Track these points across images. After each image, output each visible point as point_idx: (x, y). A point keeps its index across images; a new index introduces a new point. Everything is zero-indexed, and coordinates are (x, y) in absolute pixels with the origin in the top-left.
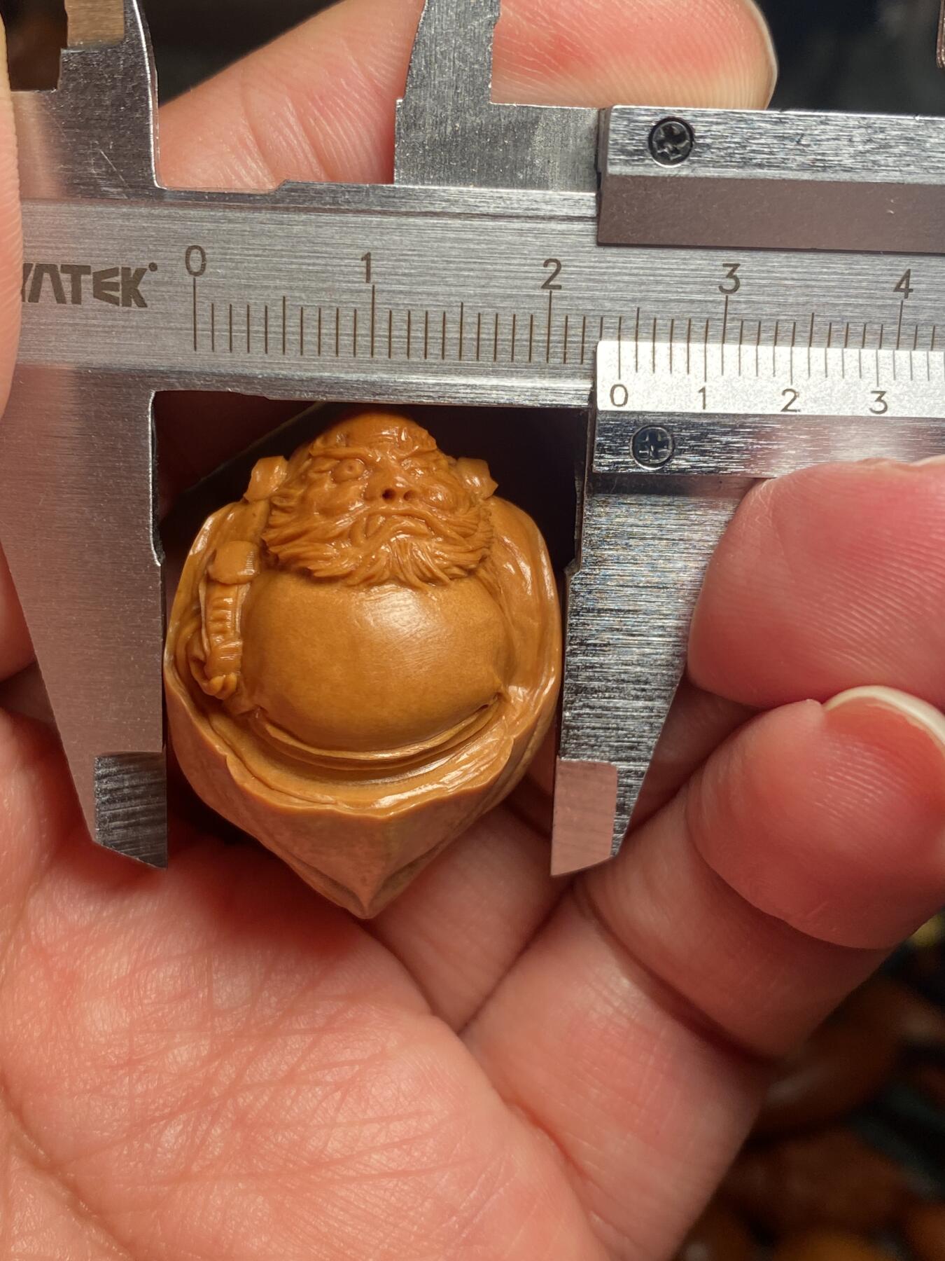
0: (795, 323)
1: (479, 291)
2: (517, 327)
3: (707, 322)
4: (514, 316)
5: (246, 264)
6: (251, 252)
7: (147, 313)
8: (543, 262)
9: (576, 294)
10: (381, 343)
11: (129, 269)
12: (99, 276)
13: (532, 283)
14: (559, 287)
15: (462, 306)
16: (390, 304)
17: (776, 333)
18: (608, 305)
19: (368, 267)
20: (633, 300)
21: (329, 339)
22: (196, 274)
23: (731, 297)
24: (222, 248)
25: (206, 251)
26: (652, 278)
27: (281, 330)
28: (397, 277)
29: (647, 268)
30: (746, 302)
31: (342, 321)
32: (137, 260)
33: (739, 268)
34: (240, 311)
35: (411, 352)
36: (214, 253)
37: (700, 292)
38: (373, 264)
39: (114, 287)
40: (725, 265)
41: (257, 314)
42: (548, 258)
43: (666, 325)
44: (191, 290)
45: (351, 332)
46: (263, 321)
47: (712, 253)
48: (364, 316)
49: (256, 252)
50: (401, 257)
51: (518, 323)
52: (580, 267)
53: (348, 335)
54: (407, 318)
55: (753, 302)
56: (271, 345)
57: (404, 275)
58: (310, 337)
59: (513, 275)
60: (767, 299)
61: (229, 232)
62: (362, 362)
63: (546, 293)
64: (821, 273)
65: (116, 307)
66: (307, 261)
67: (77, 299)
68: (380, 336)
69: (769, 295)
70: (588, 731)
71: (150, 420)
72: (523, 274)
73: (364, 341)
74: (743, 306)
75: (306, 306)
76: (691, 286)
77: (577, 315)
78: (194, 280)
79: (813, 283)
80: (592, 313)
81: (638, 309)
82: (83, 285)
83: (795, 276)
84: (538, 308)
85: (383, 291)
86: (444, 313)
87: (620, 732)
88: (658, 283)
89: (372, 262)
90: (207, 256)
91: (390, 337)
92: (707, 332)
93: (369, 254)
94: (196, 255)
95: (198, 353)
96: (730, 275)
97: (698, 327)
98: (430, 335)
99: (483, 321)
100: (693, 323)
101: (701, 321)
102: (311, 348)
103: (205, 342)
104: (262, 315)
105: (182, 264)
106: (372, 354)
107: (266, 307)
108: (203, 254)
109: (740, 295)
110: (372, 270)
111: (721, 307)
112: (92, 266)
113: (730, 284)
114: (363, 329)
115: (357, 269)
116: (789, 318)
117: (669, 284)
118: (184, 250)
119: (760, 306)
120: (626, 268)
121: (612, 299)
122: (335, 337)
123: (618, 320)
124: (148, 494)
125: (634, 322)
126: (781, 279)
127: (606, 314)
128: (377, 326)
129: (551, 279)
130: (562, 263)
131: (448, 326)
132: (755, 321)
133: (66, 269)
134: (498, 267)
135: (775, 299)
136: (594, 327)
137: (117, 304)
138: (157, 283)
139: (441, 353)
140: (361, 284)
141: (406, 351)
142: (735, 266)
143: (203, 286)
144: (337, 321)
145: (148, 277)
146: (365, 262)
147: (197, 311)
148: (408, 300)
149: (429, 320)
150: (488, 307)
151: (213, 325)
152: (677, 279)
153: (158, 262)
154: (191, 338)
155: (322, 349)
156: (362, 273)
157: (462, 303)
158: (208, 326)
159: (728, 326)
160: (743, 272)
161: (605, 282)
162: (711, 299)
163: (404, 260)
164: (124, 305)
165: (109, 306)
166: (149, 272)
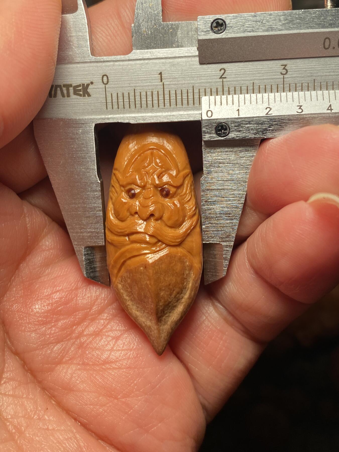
0: (308, 83)
1: (198, 81)
2: (212, 93)
3: (278, 85)
4: (211, 89)
5: (122, 80)
7: (91, 98)
8: (219, 70)
9: (231, 79)
11: (84, 84)
12: (75, 88)
13: (216, 77)
14: (225, 78)
16: (169, 88)
17: (302, 87)
18: (242, 82)
19: (161, 77)
20: (251, 80)
21: (150, 102)
22: (106, 84)
23: (285, 76)
24: (114, 75)
25: (108, 76)
26: (257, 72)
27: (134, 100)
28: (171, 79)
30: (290, 77)
31: (154, 96)
32: (86, 82)
34: (120, 95)
35: (177, 104)
36: (111, 77)
37: (274, 75)
39: (80, 90)
40: (282, 65)
41: (126, 95)
42: (221, 68)
43: (263, 88)
44: (104, 89)
45: (157, 99)
46: (128, 98)
47: (277, 61)
48: (161, 93)
49: (124, 75)
51: (212, 91)
52: (232, 70)
54: (175, 93)
55: (293, 77)
56: (131, 106)
57: (173, 78)
58: (144, 102)
59: (210, 75)
61: (116, 69)
62: (161, 109)
63: (221, 80)
64: (315, 65)
66: (141, 77)
67: (68, 96)
68: (167, 100)
69: (298, 74)
71: (94, 134)
72: (213, 75)
73: (161, 102)
74: (290, 79)
75: (142, 92)
76: (271, 73)
77: (232, 87)
78: (105, 86)
80: (237, 85)
81: (253, 83)
82: (70, 91)
83: (307, 67)
84: (219, 86)
85: (167, 84)
86: (188, 90)
88: (259, 73)
89: (162, 75)
90: (109, 78)
91: (170, 100)
92: (277, 88)
93: (161, 72)
94: (105, 78)
95: (108, 110)
96: (284, 69)
97: (274, 87)
98: (183, 98)
99: (201, 91)
101: (275, 85)
102: (144, 105)
103: (110, 106)
104: (128, 96)
105: (101, 81)
106: (164, 106)
107: (129, 93)
109: (288, 75)
110: (163, 78)
111: (282, 80)
112: (73, 84)
113: (284, 72)
114: (161, 98)
115: (157, 78)
116: (306, 82)
117: (263, 73)
118: (102, 76)
119: (295, 78)
120: (248, 69)
121: (244, 80)
122: (152, 101)
123: (246, 87)
125: (252, 87)
126: (302, 69)
127: (242, 85)
128: (165, 96)
129: (222, 75)
130: (226, 70)
131: (189, 94)
132: (294, 84)
133: (64, 86)
134: (205, 73)
135: (300, 75)
136: (238, 90)
138: (93, 88)
139: (187, 103)
140: (159, 83)
141: (175, 104)
142: (286, 65)
143: (108, 88)
144: (152, 96)
145: (91, 87)
146: (160, 75)
147: (107, 96)
148: (175, 86)
149: (182, 93)
150: (202, 87)
151: (112, 100)
152: (266, 71)
153: (93, 81)
154: (105, 106)
155: (148, 105)
156: (159, 79)
157: (193, 86)
158: (111, 101)
159: (285, 86)
160: (288, 67)
161: (241, 75)
162: (278, 77)
163: (173, 74)
164: (83, 96)
165: (79, 97)
166: (91, 85)
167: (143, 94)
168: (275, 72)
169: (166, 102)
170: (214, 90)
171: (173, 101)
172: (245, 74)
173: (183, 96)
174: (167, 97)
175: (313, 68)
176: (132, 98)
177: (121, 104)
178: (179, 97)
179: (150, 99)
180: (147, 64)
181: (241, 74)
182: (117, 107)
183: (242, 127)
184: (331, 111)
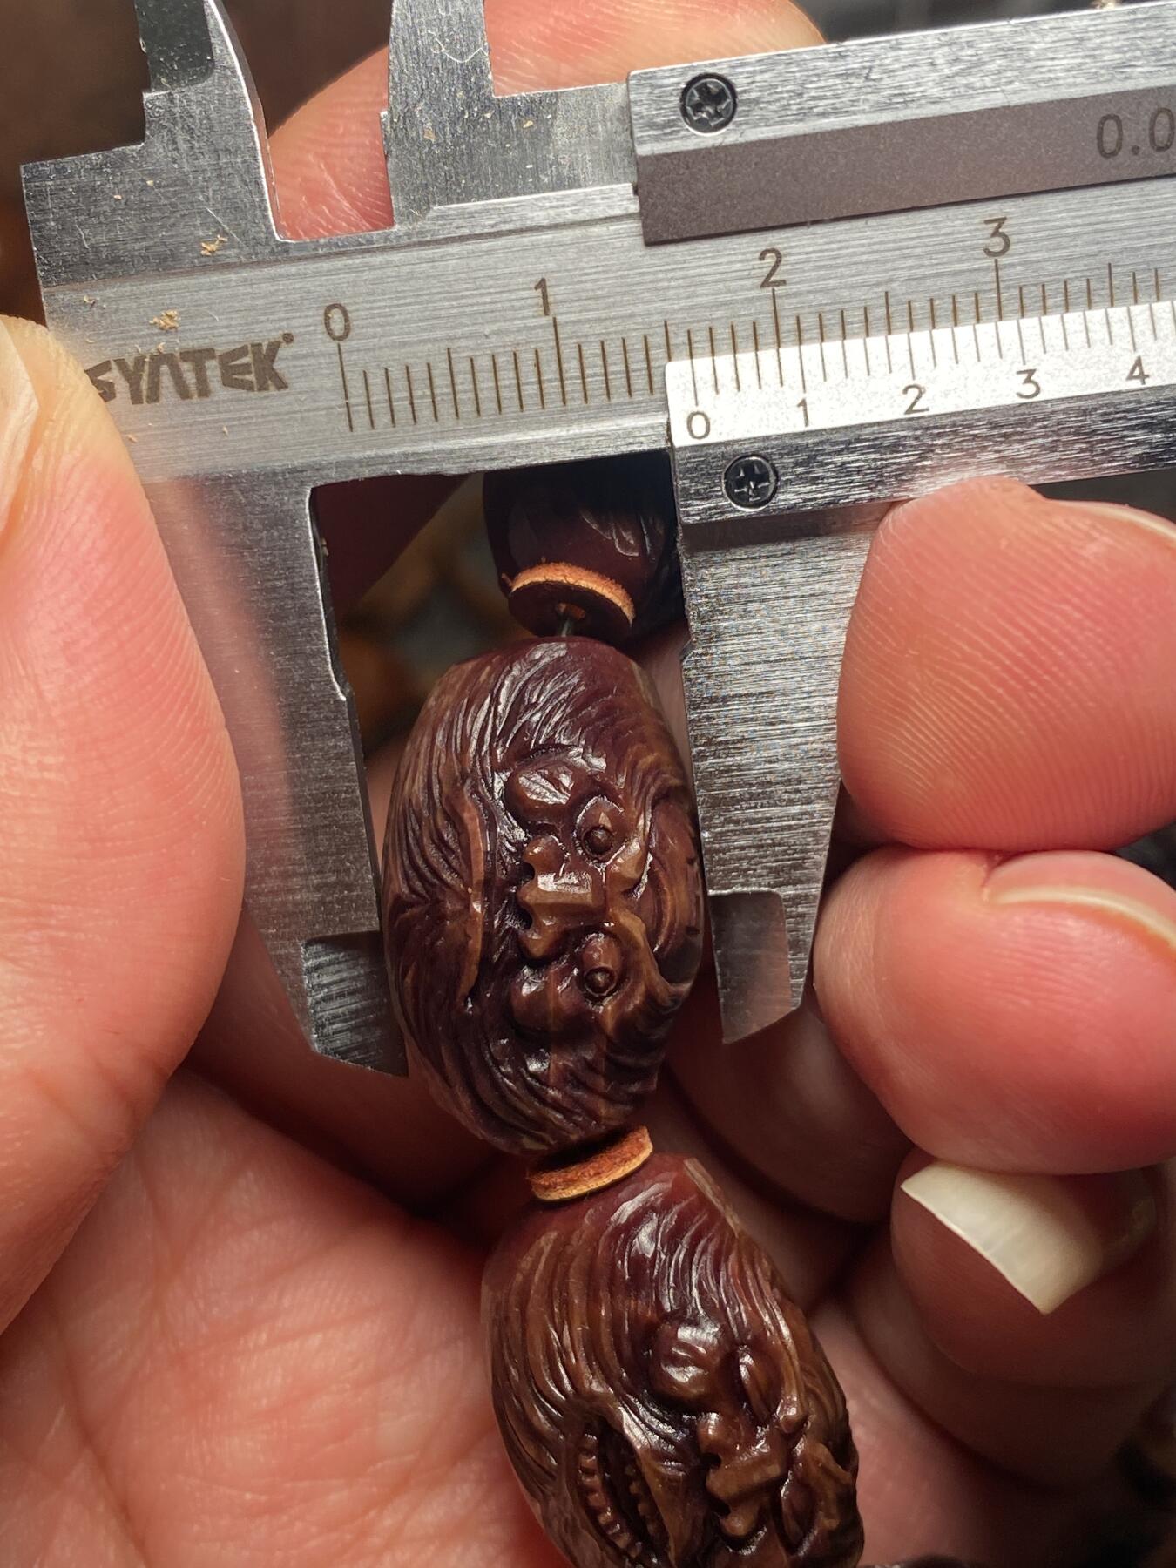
0: (1088, 280)
1: (683, 303)
2: (738, 340)
3: (976, 295)
4: (732, 327)
5: (397, 317)
6: (402, 301)
7: (288, 394)
8: (758, 255)
9: (804, 287)
10: (573, 385)
11: (260, 345)
12: (227, 360)
13: (747, 283)
14: (783, 282)
15: (666, 325)
16: (577, 337)
17: (1066, 296)
18: (846, 293)
19: (545, 297)
20: (878, 284)
21: (511, 392)
22: (340, 338)
23: (1003, 260)
24: (367, 302)
25: (348, 309)
26: (897, 253)
27: (450, 390)
28: (582, 303)
29: (889, 242)
30: (1020, 264)
31: (522, 368)
32: (266, 333)
33: (1006, 223)
34: (397, 374)
35: (612, 391)
36: (357, 310)
37: (961, 261)
38: (550, 291)
39: (246, 368)
40: (988, 222)
41: (419, 373)
42: (764, 248)
43: (923, 308)
44: (337, 358)
45: (535, 379)
46: (428, 382)
47: (967, 209)
48: (548, 356)
49: (408, 300)
50: (584, 278)
51: (738, 334)
52: (807, 253)
53: (532, 383)
54: (599, 351)
55: (1032, 262)
56: (441, 409)
57: (590, 298)
58: (487, 394)
59: (724, 276)
60: (1046, 255)
61: (374, 282)
62: (554, 413)
63: (768, 292)
64: (1111, 212)
65: (251, 394)
66: (470, 301)
67: (204, 392)
68: (571, 378)
69: (1048, 250)
70: (737, 852)
71: (309, 524)
72: (734, 274)
73: (552, 387)
74: (1019, 269)
75: (476, 356)
76: (949, 254)
77: (811, 313)
78: (339, 346)
79: (1104, 226)
80: (828, 308)
81: (886, 293)
82: (209, 373)
83: (1079, 221)
84: (760, 313)
85: (567, 323)
86: (646, 338)
87: (777, 848)
88: (906, 257)
89: (548, 290)
90: (350, 315)
91: (583, 377)
92: (977, 308)
93: (543, 280)
94: (336, 316)
95: (355, 434)
96: (996, 233)
97: (966, 304)
98: (632, 367)
99: (694, 338)
100: (959, 299)
101: (968, 297)
102: (489, 406)
103: (360, 418)
104: (426, 375)
105: (322, 328)
106: (564, 401)
107: (429, 366)
108: (345, 313)
109: (1012, 255)
110: (550, 299)
111: (990, 274)
112: (216, 348)
113: (998, 244)
114: (550, 372)
115: (529, 301)
116: (1078, 274)
117: (918, 257)
118: (322, 312)
119: (1040, 265)
120: (863, 245)
121: (853, 287)
122: (516, 388)
123: (862, 311)
124: (319, 613)
125: (883, 310)
126: (1062, 228)
127: (847, 306)
128: (565, 366)
129: (770, 275)
130: (782, 252)
131: (652, 352)
132: (1035, 285)
133: (187, 355)
134: (704, 270)
135: (1058, 254)
136: (833, 325)
137: (253, 390)
138: (295, 357)
139: (648, 387)
140: (538, 319)
141: (605, 392)
142: (1001, 221)
143: (350, 352)
144: (516, 368)
145: (284, 351)
146: (540, 290)
147: (347, 383)
148: (598, 329)
149: (628, 348)
150: (698, 322)
151: (368, 397)
152: (929, 248)
153: (293, 332)
154: (345, 417)
155: (502, 405)
156: (537, 304)
157: (666, 322)
158: (364, 399)
159: (1004, 296)
160: (1012, 226)
161: (839, 267)
162: (976, 266)
163: (586, 281)
164: (259, 390)
165: (243, 394)
166: (284, 344)
167: (484, 363)
168: (963, 249)
169: (567, 389)
170: (744, 331)
171: (596, 383)
172: (855, 263)
173: (629, 360)
174: (571, 367)
175: (1104, 222)
176: (442, 383)
177: (402, 406)
178: (616, 367)
179: (507, 382)
180: (489, 252)
181: (837, 267)
182: (387, 419)
183: (823, 464)
184: (1144, 383)
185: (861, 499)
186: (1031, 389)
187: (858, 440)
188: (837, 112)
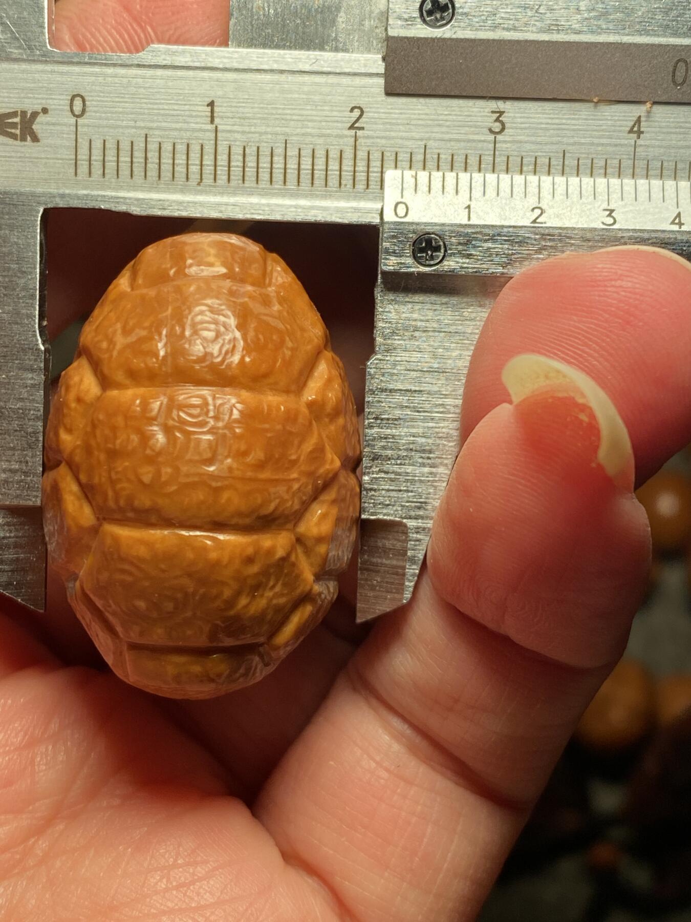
183: (475, 247)
184: (680, 228)
185: (496, 273)
186: (611, 221)
187: (499, 235)
188: (515, 29)
